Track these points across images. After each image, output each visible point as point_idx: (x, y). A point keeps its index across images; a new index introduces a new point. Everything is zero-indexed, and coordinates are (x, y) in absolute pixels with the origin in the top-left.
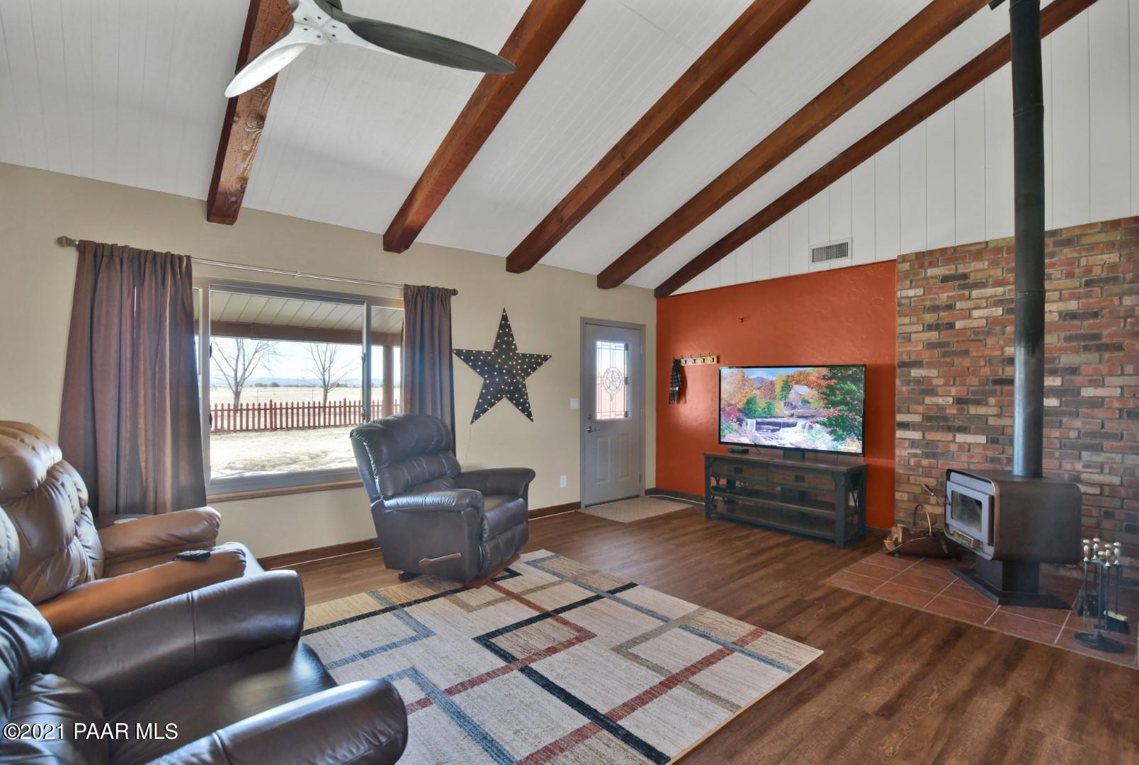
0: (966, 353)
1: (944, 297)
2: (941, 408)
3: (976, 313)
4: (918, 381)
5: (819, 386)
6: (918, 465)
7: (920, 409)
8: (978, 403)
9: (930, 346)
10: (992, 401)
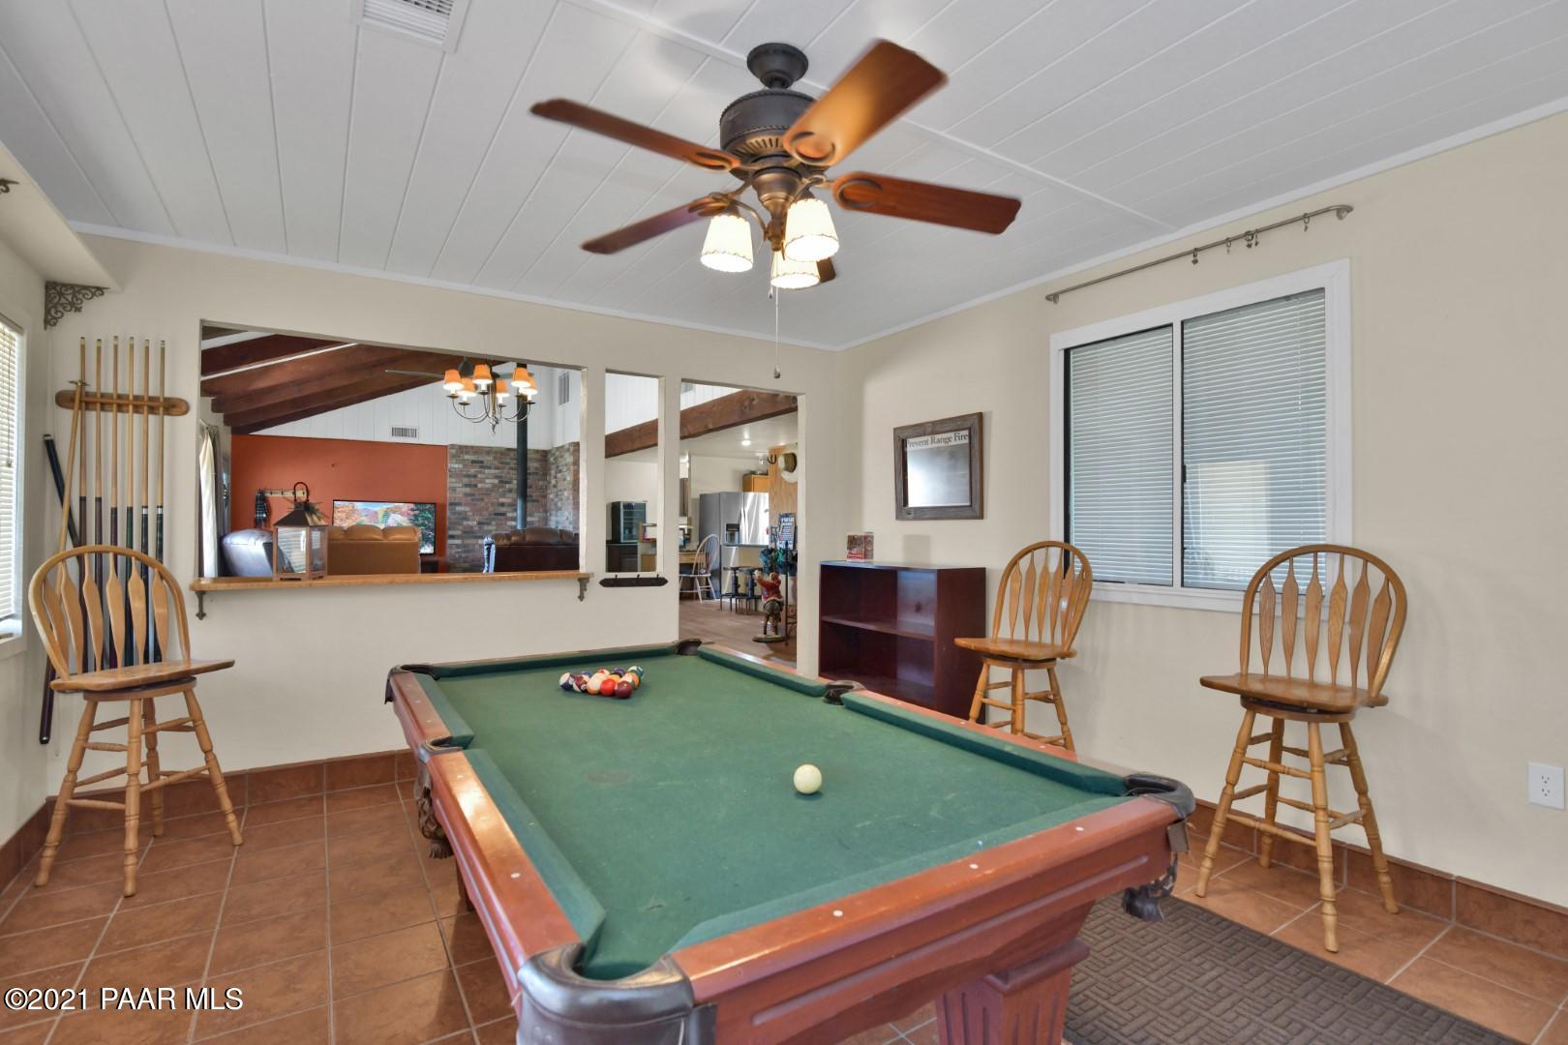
0: (482, 500)
1: (472, 471)
2: (472, 527)
3: (487, 481)
4: (460, 513)
5: (409, 514)
6: (460, 557)
7: (461, 528)
8: (488, 524)
9: (466, 495)
10: (493, 523)
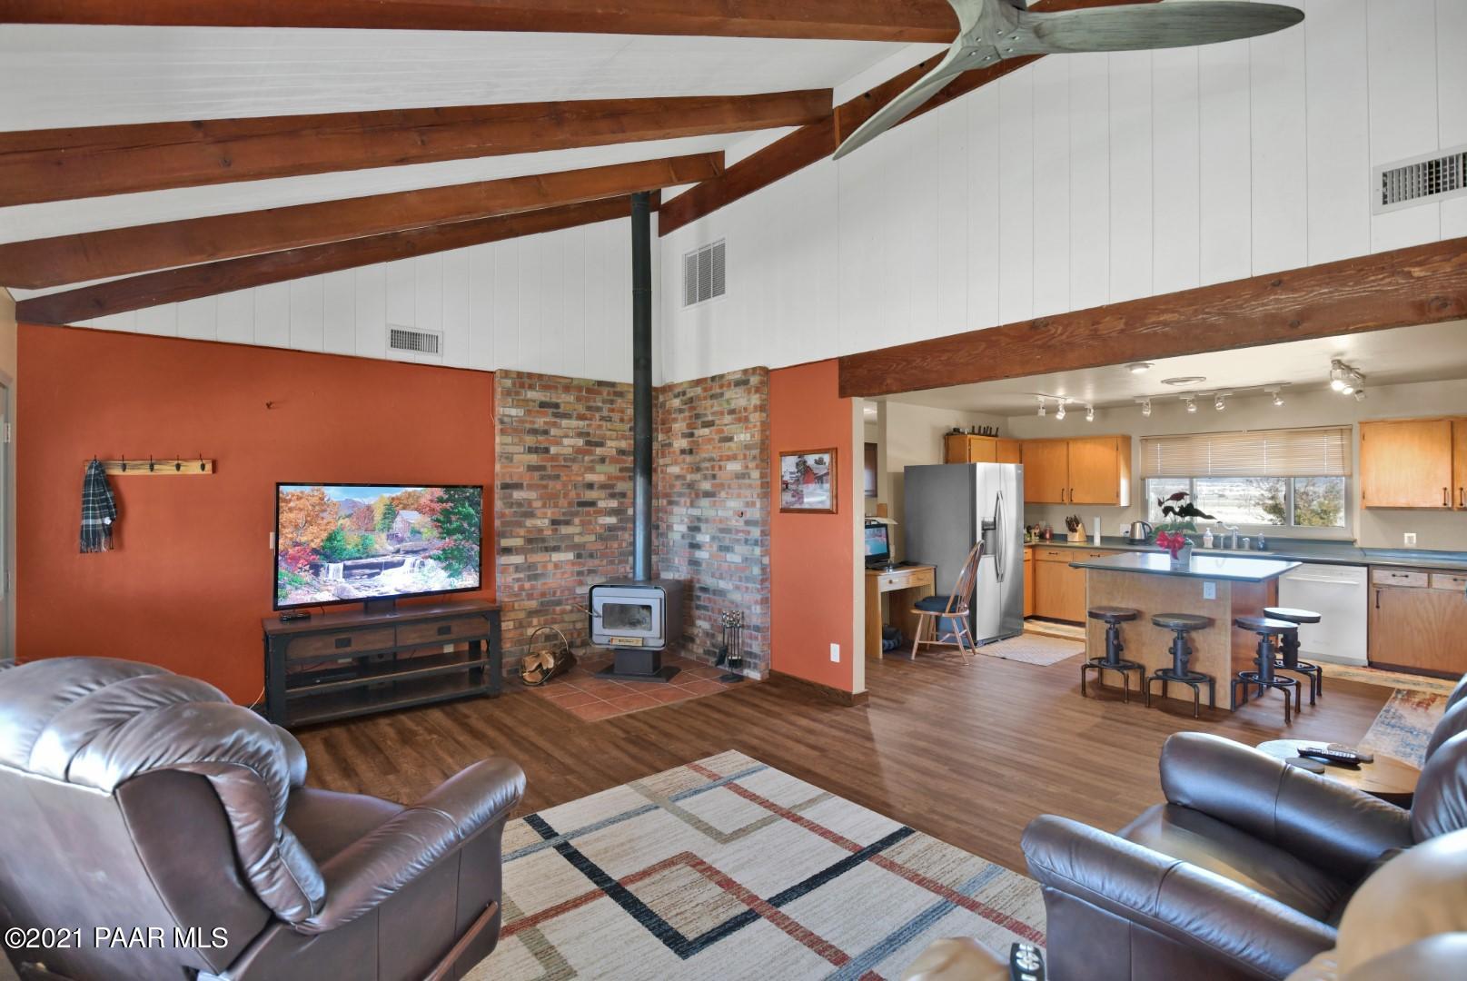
0: (557, 477)
1: (540, 422)
2: (540, 530)
3: (566, 442)
4: (520, 504)
5: (433, 511)
6: (522, 588)
7: (522, 532)
8: (567, 523)
9: (531, 468)
10: (577, 521)
